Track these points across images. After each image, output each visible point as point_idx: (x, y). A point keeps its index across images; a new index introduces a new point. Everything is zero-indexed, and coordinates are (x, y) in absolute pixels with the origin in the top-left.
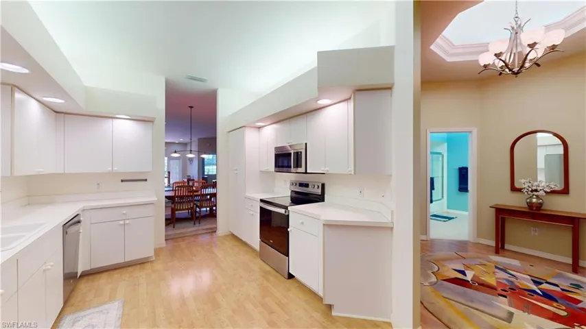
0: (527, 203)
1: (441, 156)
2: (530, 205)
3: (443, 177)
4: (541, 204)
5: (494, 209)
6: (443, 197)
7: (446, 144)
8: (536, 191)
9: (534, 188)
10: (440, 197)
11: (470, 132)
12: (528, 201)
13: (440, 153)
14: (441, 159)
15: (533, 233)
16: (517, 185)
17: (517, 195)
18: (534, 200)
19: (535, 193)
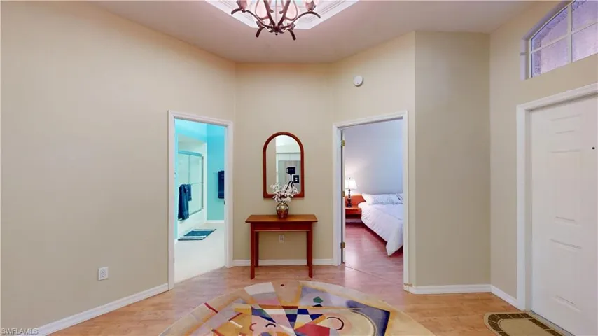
0: (277, 211)
1: (201, 158)
2: (279, 212)
3: (202, 183)
4: (287, 211)
5: (250, 224)
6: (202, 206)
7: (206, 144)
8: (283, 197)
9: (282, 194)
10: (200, 208)
11: (226, 126)
12: (278, 208)
13: (199, 155)
14: (200, 162)
15: (280, 241)
16: (269, 192)
17: (268, 202)
18: (283, 207)
19: (284, 200)
